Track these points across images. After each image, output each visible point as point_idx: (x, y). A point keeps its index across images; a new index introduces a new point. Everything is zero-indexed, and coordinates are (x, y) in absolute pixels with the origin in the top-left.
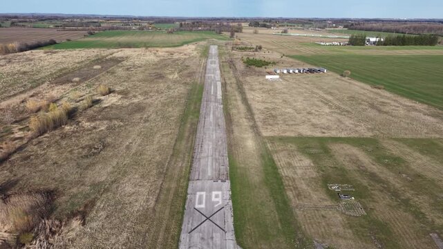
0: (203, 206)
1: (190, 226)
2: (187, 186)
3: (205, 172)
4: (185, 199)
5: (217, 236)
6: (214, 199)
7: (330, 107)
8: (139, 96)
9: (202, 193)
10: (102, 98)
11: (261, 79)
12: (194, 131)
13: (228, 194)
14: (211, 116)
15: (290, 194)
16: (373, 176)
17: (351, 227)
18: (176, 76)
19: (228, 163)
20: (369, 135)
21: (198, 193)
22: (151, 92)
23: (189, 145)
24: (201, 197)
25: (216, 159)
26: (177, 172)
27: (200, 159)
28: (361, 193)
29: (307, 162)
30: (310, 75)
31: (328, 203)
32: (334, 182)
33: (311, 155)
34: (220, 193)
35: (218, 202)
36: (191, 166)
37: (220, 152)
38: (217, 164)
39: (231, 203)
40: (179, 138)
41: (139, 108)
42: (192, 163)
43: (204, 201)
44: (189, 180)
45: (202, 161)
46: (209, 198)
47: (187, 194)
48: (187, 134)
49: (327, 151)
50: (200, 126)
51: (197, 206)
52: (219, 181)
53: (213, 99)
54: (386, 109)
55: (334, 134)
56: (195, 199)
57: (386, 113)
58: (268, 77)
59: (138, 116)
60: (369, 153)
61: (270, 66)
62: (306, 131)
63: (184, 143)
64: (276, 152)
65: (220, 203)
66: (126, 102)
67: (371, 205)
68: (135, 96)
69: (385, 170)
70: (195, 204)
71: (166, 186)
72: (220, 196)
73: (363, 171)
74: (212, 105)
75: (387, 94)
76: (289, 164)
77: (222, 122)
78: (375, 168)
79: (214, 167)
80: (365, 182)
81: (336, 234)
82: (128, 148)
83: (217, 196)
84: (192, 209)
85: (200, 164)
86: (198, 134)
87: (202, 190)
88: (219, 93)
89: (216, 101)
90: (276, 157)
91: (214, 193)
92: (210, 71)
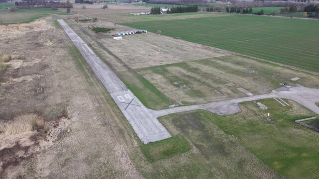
0: (124, 101)
1: (123, 108)
2: (110, 95)
3: (114, 89)
4: (113, 100)
5: (138, 108)
6: (127, 97)
7: (158, 51)
8: (36, 59)
9: (119, 96)
11: (111, 40)
13: (132, 94)
14: (96, 63)
15: (159, 89)
16: (189, 76)
17: (187, 94)
18: (51, 43)
19: (123, 83)
20: (181, 61)
22: (42, 55)
23: (96, 79)
24: (120, 98)
25: (116, 83)
26: (99, 91)
27: (107, 84)
28: (186, 83)
29: (160, 76)
30: (139, 35)
31: (176, 89)
32: (175, 81)
33: (160, 73)
35: (130, 98)
36: (105, 88)
37: (115, 80)
39: (136, 97)
40: (87, 77)
41: (44, 66)
42: (104, 86)
44: (109, 93)
46: (124, 98)
47: (112, 98)
48: (89, 75)
49: (166, 71)
50: (94, 70)
51: (121, 101)
52: (125, 91)
53: (89, 55)
54: (185, 48)
55: (165, 63)
56: (118, 99)
57: (185, 50)
58: (115, 38)
60: (184, 68)
61: (111, 31)
62: (154, 64)
63: (91, 79)
64: (144, 75)
67: (192, 86)
68: (33, 59)
69: (192, 73)
70: (119, 101)
71: (98, 97)
72: (129, 96)
73: (185, 75)
74: (92, 58)
75: (182, 41)
76: (153, 79)
78: (189, 74)
79: (117, 86)
80: (187, 79)
81: (183, 97)
82: (59, 86)
83: (127, 96)
84: (120, 103)
85: (109, 86)
86: (96, 74)
88: (91, 51)
89: (92, 55)
90: (144, 77)
91: (125, 95)
92: (72, 37)
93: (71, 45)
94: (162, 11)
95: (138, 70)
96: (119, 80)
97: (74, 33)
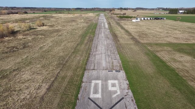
0: (99, 96)
2: (83, 75)
3: (99, 64)
4: (79, 87)
6: (111, 88)
8: (60, 27)
9: (97, 82)
10: (38, 27)
12: (91, 40)
14: (103, 34)
18: (82, 20)
19: (119, 58)
21: (94, 82)
22: (67, 25)
23: (87, 47)
24: (96, 85)
25: (108, 55)
26: (74, 63)
27: (95, 55)
34: (116, 82)
35: (116, 92)
36: (88, 60)
37: (111, 51)
38: (110, 59)
39: (130, 93)
40: (81, 43)
41: (58, 31)
42: (89, 57)
43: (100, 90)
44: (85, 70)
45: (97, 56)
46: (105, 87)
47: (82, 82)
48: (86, 42)
50: (95, 39)
51: (92, 96)
52: (114, 71)
53: (103, 28)
56: (90, 88)
59: (56, 34)
61: (133, 18)
63: (83, 46)
64: (158, 51)
65: (119, 93)
66: (51, 29)
68: (57, 27)
70: (89, 94)
71: (62, 74)
72: (117, 85)
74: (103, 30)
76: (175, 61)
77: (110, 36)
79: (108, 60)
82: (41, 48)
83: (114, 85)
84: (87, 98)
85: (95, 59)
86: (94, 42)
87: (97, 78)
88: (107, 26)
89: (105, 28)
90: (158, 54)
91: (110, 82)
92: (100, 19)
93: (95, 22)
95: (150, 44)
96: (116, 53)
97: (104, 18)
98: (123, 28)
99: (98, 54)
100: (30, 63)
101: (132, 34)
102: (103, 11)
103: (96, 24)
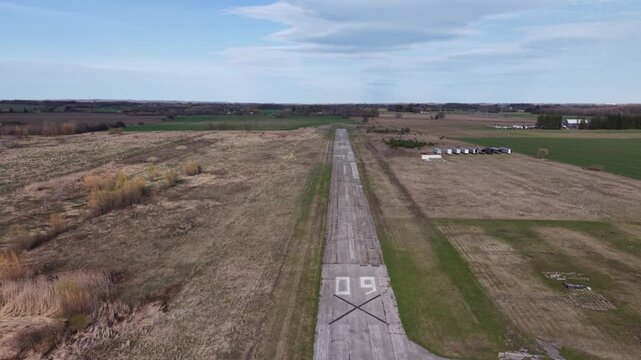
0: (348, 293)
1: (330, 315)
2: (320, 270)
3: (345, 255)
4: (319, 284)
5: (376, 329)
6: (363, 285)
7: (526, 189)
8: (242, 176)
9: (344, 278)
10: (190, 177)
11: (414, 160)
12: (323, 211)
13: (385, 280)
14: (347, 196)
15: (484, 283)
16: (613, 264)
17: (594, 323)
18: (292, 156)
19: (379, 246)
20: (595, 218)
21: (338, 279)
22: (257, 172)
23: (318, 224)
24: (343, 282)
25: (360, 242)
26: (302, 254)
27: (335, 241)
28: (600, 284)
29: (503, 246)
30: (486, 156)
31: (550, 293)
32: (554, 270)
33: (509, 240)
34: (372, 279)
35: (371, 289)
36: (323, 248)
37: (364, 234)
38: (363, 247)
39: (391, 291)
40: (304, 217)
41: (242, 188)
42: (324, 244)
43: (348, 287)
44: (322, 263)
45: (339, 242)
46: (355, 285)
47: (320, 279)
48: (313, 214)
49: (531, 235)
50: (331, 207)
51: (337, 293)
52: (370, 266)
53: (347, 179)
54: (615, 191)
55: (536, 216)
56: (334, 285)
57: (615, 195)
58: (424, 157)
59: (241, 195)
60: (602, 238)
61: (425, 146)
62: (495, 213)
63: (310, 223)
64: (453, 235)
65: (375, 290)
66: (223, 182)
67: (622, 298)
68: (235, 176)
69: (632, 257)
70: (334, 291)
71: (287, 269)
72: (373, 282)
73: (598, 258)
74: (346, 185)
75: (611, 176)
77: (364, 202)
78: (616, 255)
79: (358, 249)
80: (604, 271)
81: (572, 332)
82: (228, 227)
83: (367, 282)
84: (331, 296)
85: (336, 247)
86: (329, 216)
87: (344, 274)
88: (356, 174)
89: (352, 180)
90: (453, 241)
91: (363, 279)
92: (339, 152)
93: (325, 162)
94: (567, 124)
95: (444, 222)
96: (375, 236)
97: (348, 147)
98: (394, 180)
99: (341, 239)
100: (226, 254)
101: (414, 197)
102: (344, 117)
103: (330, 168)
